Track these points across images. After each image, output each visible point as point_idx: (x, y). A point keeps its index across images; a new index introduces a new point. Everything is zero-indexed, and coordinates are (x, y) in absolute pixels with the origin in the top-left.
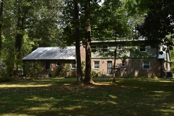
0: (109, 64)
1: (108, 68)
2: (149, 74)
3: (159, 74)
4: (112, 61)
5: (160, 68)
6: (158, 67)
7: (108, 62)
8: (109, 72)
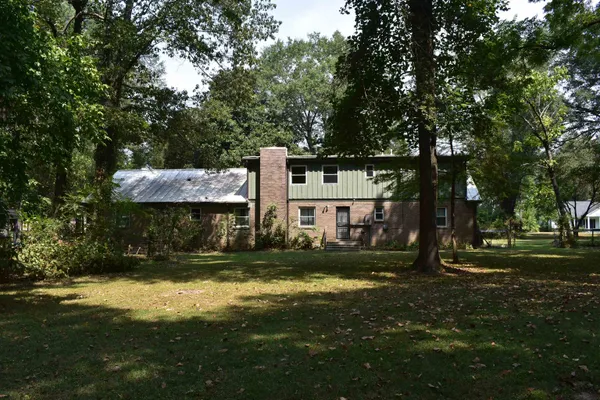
0: (340, 214)
1: (337, 225)
2: (444, 239)
3: (471, 238)
4: (348, 208)
5: (471, 223)
6: (467, 222)
7: (339, 209)
8: (339, 236)
